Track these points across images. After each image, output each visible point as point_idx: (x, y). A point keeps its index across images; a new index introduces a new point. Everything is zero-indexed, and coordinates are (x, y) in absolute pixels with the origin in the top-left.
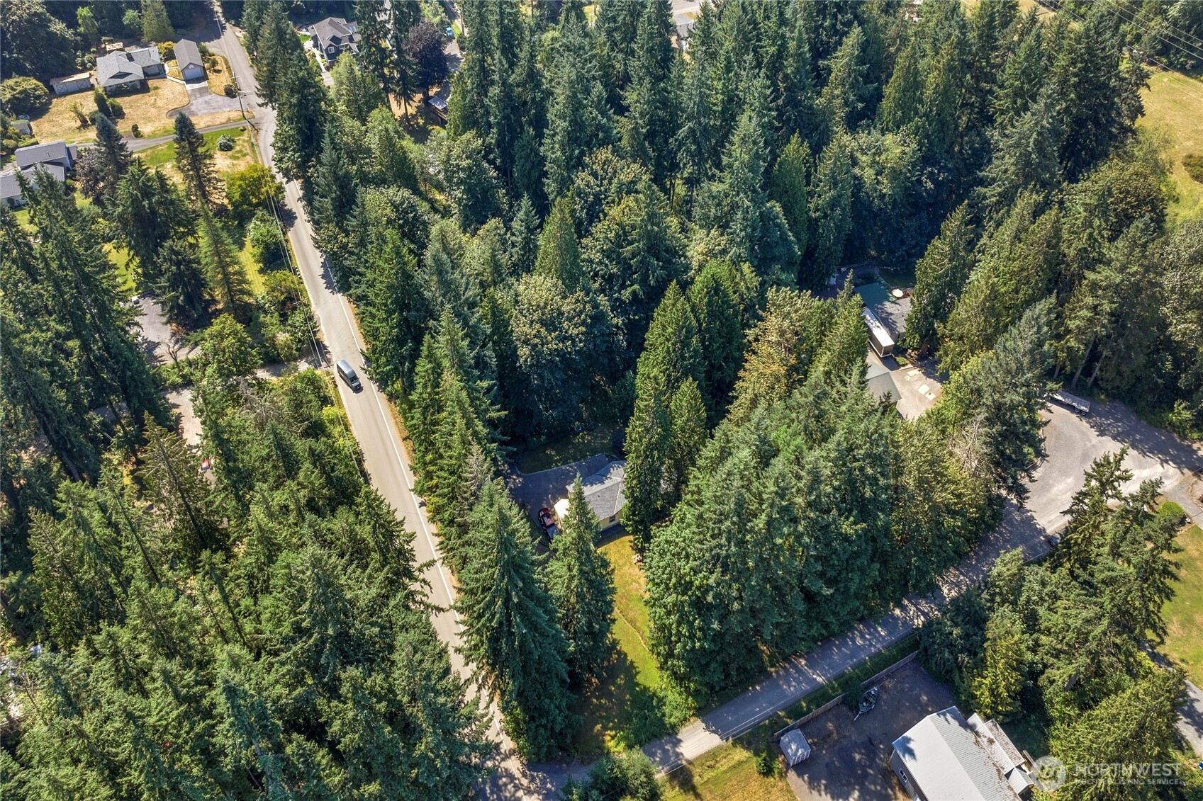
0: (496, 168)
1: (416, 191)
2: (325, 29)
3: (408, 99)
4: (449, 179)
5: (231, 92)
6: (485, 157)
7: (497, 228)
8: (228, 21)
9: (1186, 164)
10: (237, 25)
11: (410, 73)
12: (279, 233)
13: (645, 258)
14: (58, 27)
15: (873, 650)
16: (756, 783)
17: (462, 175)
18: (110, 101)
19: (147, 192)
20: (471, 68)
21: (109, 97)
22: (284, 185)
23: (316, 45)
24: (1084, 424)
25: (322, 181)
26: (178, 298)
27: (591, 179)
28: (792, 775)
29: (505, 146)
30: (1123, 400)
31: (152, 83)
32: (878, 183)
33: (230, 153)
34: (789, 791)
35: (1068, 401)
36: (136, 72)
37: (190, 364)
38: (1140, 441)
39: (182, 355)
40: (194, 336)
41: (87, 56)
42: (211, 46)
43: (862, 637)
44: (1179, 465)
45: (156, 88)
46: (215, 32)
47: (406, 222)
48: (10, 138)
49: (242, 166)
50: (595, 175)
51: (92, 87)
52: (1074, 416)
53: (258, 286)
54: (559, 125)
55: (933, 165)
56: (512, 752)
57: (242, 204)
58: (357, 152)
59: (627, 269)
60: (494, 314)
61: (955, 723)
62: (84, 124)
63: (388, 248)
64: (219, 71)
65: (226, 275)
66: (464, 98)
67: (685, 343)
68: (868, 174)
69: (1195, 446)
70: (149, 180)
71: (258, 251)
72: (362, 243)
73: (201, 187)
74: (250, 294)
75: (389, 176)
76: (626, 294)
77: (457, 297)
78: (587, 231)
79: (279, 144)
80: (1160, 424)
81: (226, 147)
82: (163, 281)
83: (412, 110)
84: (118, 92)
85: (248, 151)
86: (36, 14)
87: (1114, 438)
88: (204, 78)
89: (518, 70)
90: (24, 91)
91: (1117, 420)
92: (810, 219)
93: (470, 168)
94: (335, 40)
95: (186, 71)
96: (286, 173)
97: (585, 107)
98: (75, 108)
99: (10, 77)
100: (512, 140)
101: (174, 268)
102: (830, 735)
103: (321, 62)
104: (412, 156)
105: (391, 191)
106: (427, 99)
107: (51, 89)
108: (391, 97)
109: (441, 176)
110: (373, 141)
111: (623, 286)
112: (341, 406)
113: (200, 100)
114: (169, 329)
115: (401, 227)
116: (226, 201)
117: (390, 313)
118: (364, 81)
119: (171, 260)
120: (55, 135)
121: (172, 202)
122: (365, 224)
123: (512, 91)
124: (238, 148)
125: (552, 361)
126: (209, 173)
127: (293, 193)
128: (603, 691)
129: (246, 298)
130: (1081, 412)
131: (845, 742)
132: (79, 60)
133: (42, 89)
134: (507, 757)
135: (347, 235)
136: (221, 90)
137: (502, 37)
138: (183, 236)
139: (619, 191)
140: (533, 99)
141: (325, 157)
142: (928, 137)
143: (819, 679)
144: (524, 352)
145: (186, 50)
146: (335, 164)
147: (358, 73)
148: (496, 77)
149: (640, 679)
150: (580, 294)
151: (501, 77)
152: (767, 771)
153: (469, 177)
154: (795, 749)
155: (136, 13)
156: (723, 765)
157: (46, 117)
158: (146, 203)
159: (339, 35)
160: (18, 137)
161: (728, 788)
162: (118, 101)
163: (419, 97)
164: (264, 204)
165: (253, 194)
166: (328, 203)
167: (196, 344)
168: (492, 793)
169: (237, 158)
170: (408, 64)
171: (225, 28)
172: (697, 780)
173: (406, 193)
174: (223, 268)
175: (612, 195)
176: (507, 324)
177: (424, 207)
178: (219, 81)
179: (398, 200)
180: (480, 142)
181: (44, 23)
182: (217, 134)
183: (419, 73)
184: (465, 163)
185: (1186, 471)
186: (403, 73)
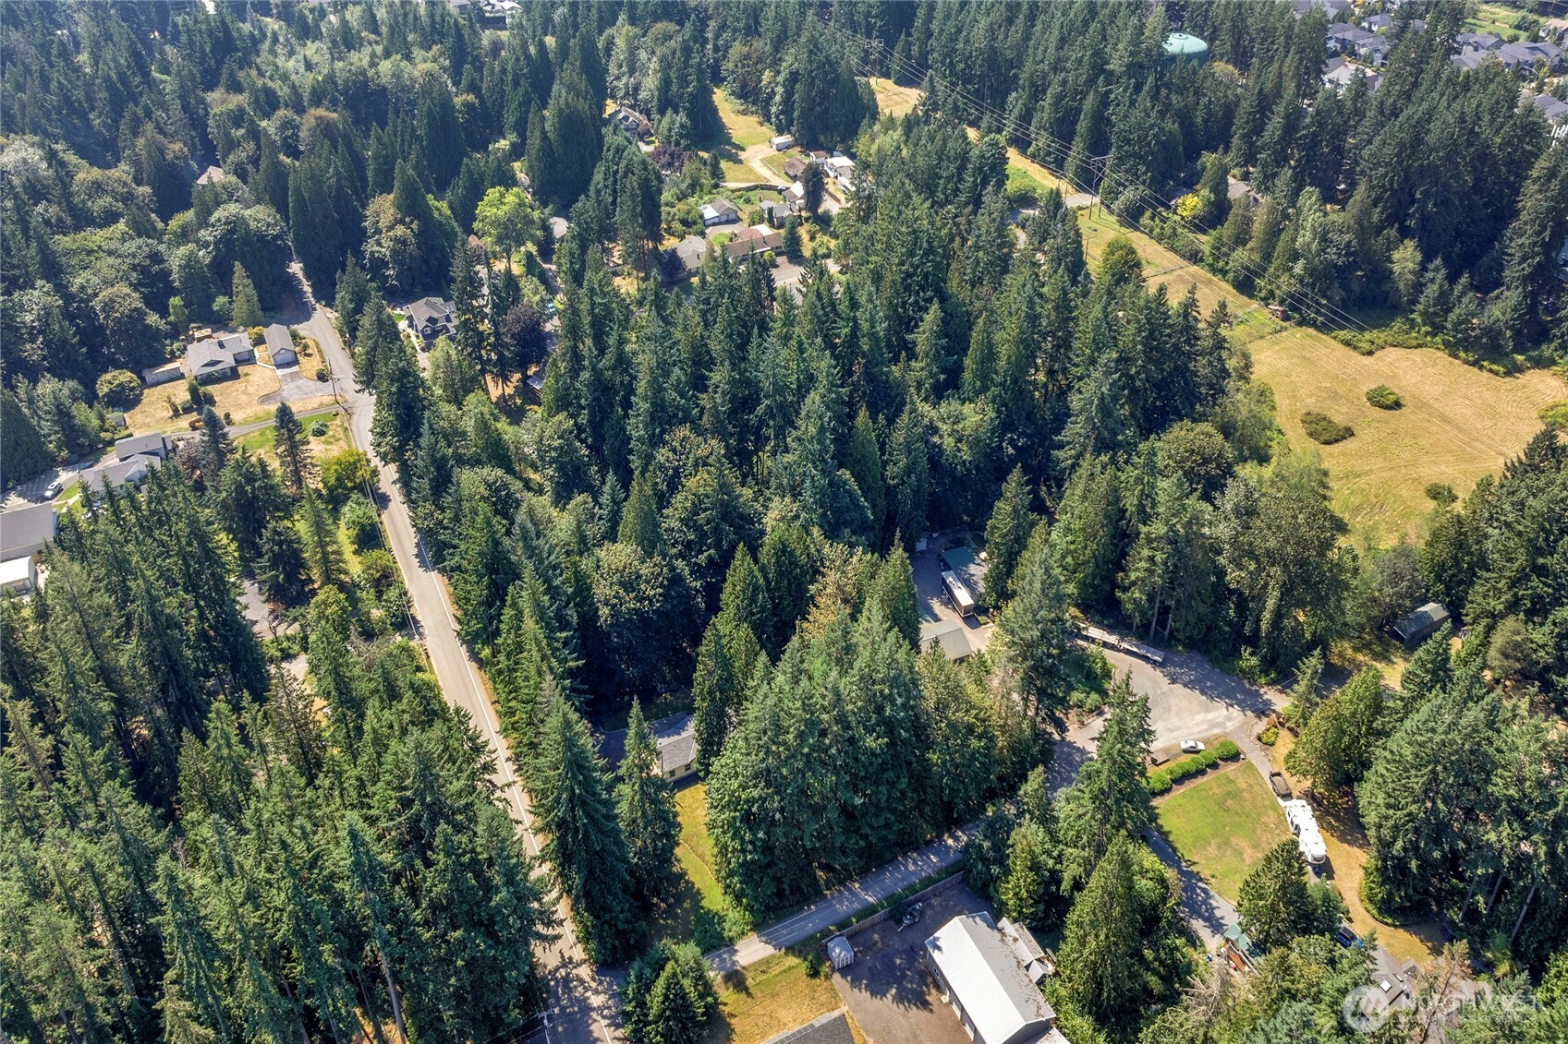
0: (587, 447)
1: (510, 471)
2: (421, 310)
3: (506, 379)
4: (542, 459)
5: (322, 377)
6: (577, 437)
7: (586, 503)
8: (318, 301)
9: (1304, 422)
10: (330, 305)
11: (506, 353)
12: (374, 515)
13: (718, 524)
14: (153, 319)
15: (924, 874)
16: (804, 983)
17: (553, 454)
18: (202, 389)
19: (250, 478)
20: (564, 354)
21: (201, 385)
22: (380, 468)
23: (411, 325)
24: (1158, 673)
25: (420, 463)
26: (277, 577)
27: (670, 454)
28: (837, 976)
29: (596, 425)
30: (1199, 650)
31: (241, 370)
32: (959, 450)
33: (323, 438)
34: (833, 989)
35: (1142, 652)
36: (228, 360)
37: (288, 639)
38: (1211, 687)
39: (281, 631)
40: (293, 612)
41: (175, 345)
42: (301, 329)
43: (915, 863)
44: (1243, 706)
45: (247, 374)
46: (305, 313)
47: (499, 499)
48: (107, 431)
49: (336, 451)
50: (674, 451)
51: (182, 377)
52: (1148, 667)
53: (355, 567)
54: (642, 406)
55: (1013, 431)
56: (584, 962)
57: (337, 488)
58: (453, 435)
59: (703, 535)
60: (577, 580)
61: (982, 925)
62: (176, 414)
63: (479, 519)
64: (310, 355)
65: (325, 554)
66: (557, 382)
67: (753, 600)
68: (948, 442)
69: (1262, 691)
70: (252, 466)
71: (353, 532)
72: (457, 519)
73: (296, 472)
74: (347, 573)
75: (484, 457)
76: (702, 559)
77: (541, 561)
78: (669, 502)
79: (378, 430)
80: (1231, 672)
81: (319, 433)
82: (264, 562)
83: (509, 391)
84: (209, 380)
85: (342, 436)
86: (136, 309)
87: (1185, 685)
88: (296, 362)
89: (608, 356)
90: (121, 385)
91: (1191, 669)
92: (888, 487)
93: (562, 448)
94: (432, 320)
95: (278, 357)
96: (384, 457)
97: (666, 390)
98: (169, 398)
99: (106, 372)
100: (602, 420)
101: (276, 548)
102: (877, 943)
103: (416, 342)
104: (506, 437)
105: (486, 471)
106: (525, 378)
107: (143, 379)
108: (489, 378)
109: (534, 456)
110: (468, 425)
111: (701, 552)
112: (432, 672)
113: (292, 385)
114: (268, 607)
115: (494, 504)
116: (321, 486)
117: (481, 576)
118: (460, 365)
119: (273, 540)
120: (148, 425)
121: (272, 487)
122: (459, 501)
123: (602, 375)
124: (331, 433)
125: (630, 620)
126: (305, 458)
127: (388, 477)
128: (670, 912)
129: (342, 576)
130: (1155, 662)
131: (888, 950)
132: (169, 348)
133: (136, 382)
134: (578, 965)
135: (443, 512)
136: (313, 375)
137: (593, 324)
138: (281, 518)
139: (696, 465)
140: (622, 382)
141: (424, 441)
142: (1006, 405)
143: (870, 899)
144: (604, 612)
145: (277, 334)
146: (433, 448)
147: (454, 357)
148: (586, 363)
149: (705, 903)
150: (657, 559)
151: (591, 363)
152: (814, 973)
153: (560, 456)
154: (840, 952)
155: (227, 299)
156: (775, 971)
157: (138, 408)
158: (248, 488)
159: (436, 315)
160: (114, 429)
161: (777, 988)
162: (211, 389)
163: (517, 376)
164: (360, 488)
165: (348, 478)
166: (425, 483)
167: (295, 620)
168: (563, 993)
169: (330, 443)
170: (507, 346)
171: (315, 309)
172: (750, 982)
173: (500, 472)
174: (322, 547)
175: (689, 468)
176: (589, 588)
177: (516, 485)
178: (311, 365)
179: (491, 479)
180: (572, 422)
181: (140, 315)
182: (312, 419)
183: (517, 355)
184: (557, 443)
185: (1249, 713)
186: (500, 355)
